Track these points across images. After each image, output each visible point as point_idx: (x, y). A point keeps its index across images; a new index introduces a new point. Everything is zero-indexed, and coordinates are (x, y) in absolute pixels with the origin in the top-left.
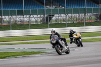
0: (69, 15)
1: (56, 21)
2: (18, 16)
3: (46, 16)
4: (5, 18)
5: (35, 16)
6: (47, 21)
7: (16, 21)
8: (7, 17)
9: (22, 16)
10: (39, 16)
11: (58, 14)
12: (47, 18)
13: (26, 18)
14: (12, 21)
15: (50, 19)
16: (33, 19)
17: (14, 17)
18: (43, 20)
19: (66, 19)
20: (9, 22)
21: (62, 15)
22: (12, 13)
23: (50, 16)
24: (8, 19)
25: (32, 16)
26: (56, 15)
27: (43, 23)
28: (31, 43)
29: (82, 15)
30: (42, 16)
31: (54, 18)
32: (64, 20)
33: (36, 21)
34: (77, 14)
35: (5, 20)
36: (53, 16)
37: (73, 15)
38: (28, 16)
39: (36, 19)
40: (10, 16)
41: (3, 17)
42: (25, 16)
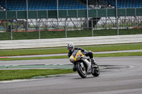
0: (121, 18)
1: (103, 26)
2: (49, 20)
3: (89, 19)
4: (31, 22)
5: (73, 19)
6: (90, 26)
7: (46, 26)
8: (34, 20)
9: (55, 20)
10: (79, 19)
11: (105, 16)
12: (90, 22)
13: (61, 22)
14: (41, 25)
15: (95, 23)
16: (71, 24)
17: (44, 20)
18: (85, 24)
19: (116, 23)
20: (37, 27)
21: (112, 18)
22: (41, 15)
23: (95, 19)
24: (35, 24)
25: (69, 19)
26: (102, 18)
27: (85, 29)
29: (139, 18)
30: (83, 19)
31: (100, 23)
32: (115, 25)
33: (75, 27)
34: (133, 17)
35: (32, 24)
36: (99, 19)
37: (127, 18)
38: (64, 19)
39: (75, 23)
40: (38, 20)
41: (29, 20)
42: (59, 19)
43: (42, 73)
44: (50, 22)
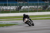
0: (30, 6)
1: (23, 9)
2: (4, 7)
5: (13, 7)
6: (19, 9)
7: (3, 9)
9: (6, 7)
10: (15, 7)
11: (24, 6)
12: (19, 8)
13: (8, 8)
14: (1, 9)
15: (20, 8)
16: (12, 8)
17: (2, 7)
19: (28, 8)
21: (26, 6)
22: (2, 5)
23: (20, 7)
25: (11, 7)
26: (23, 6)
27: (17, 10)
28: (11, 20)
29: (36, 7)
30: (16, 7)
31: (22, 8)
33: (13, 9)
34: (34, 6)
36: (22, 7)
37: (32, 6)
38: (9, 7)
39: (14, 8)
40: (0, 7)
42: (8, 7)
43: (2, 25)
44: (5, 8)
